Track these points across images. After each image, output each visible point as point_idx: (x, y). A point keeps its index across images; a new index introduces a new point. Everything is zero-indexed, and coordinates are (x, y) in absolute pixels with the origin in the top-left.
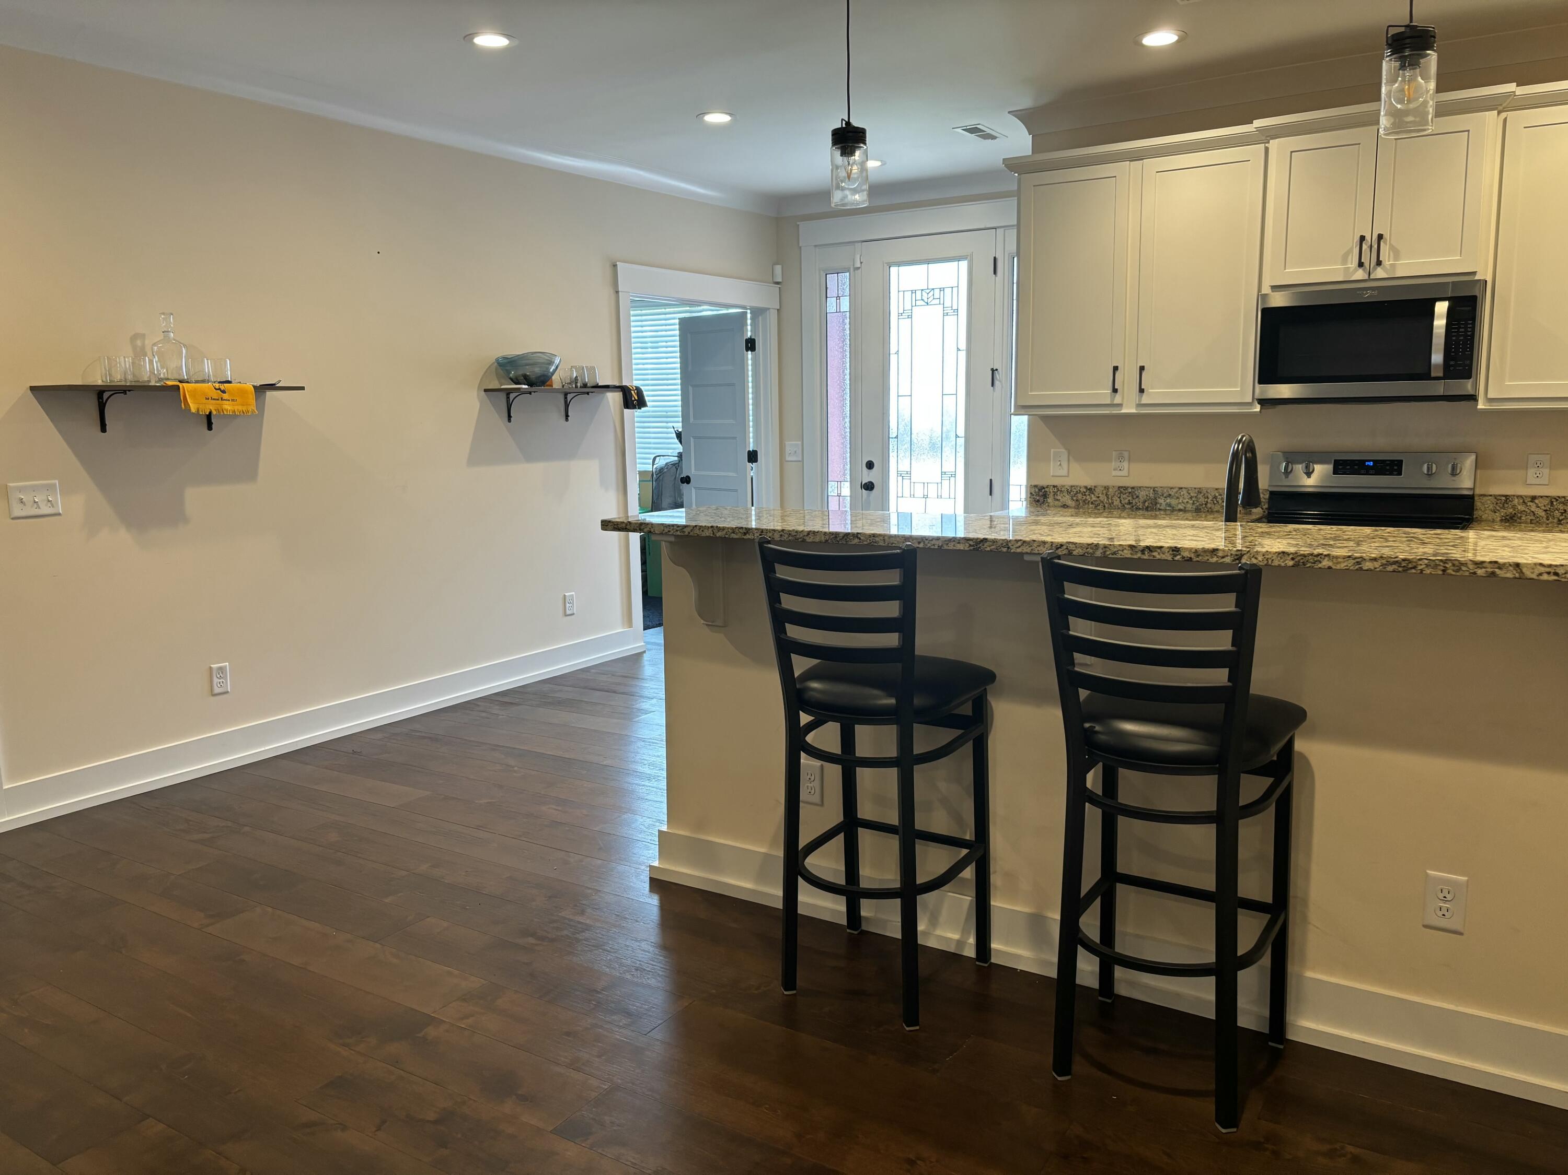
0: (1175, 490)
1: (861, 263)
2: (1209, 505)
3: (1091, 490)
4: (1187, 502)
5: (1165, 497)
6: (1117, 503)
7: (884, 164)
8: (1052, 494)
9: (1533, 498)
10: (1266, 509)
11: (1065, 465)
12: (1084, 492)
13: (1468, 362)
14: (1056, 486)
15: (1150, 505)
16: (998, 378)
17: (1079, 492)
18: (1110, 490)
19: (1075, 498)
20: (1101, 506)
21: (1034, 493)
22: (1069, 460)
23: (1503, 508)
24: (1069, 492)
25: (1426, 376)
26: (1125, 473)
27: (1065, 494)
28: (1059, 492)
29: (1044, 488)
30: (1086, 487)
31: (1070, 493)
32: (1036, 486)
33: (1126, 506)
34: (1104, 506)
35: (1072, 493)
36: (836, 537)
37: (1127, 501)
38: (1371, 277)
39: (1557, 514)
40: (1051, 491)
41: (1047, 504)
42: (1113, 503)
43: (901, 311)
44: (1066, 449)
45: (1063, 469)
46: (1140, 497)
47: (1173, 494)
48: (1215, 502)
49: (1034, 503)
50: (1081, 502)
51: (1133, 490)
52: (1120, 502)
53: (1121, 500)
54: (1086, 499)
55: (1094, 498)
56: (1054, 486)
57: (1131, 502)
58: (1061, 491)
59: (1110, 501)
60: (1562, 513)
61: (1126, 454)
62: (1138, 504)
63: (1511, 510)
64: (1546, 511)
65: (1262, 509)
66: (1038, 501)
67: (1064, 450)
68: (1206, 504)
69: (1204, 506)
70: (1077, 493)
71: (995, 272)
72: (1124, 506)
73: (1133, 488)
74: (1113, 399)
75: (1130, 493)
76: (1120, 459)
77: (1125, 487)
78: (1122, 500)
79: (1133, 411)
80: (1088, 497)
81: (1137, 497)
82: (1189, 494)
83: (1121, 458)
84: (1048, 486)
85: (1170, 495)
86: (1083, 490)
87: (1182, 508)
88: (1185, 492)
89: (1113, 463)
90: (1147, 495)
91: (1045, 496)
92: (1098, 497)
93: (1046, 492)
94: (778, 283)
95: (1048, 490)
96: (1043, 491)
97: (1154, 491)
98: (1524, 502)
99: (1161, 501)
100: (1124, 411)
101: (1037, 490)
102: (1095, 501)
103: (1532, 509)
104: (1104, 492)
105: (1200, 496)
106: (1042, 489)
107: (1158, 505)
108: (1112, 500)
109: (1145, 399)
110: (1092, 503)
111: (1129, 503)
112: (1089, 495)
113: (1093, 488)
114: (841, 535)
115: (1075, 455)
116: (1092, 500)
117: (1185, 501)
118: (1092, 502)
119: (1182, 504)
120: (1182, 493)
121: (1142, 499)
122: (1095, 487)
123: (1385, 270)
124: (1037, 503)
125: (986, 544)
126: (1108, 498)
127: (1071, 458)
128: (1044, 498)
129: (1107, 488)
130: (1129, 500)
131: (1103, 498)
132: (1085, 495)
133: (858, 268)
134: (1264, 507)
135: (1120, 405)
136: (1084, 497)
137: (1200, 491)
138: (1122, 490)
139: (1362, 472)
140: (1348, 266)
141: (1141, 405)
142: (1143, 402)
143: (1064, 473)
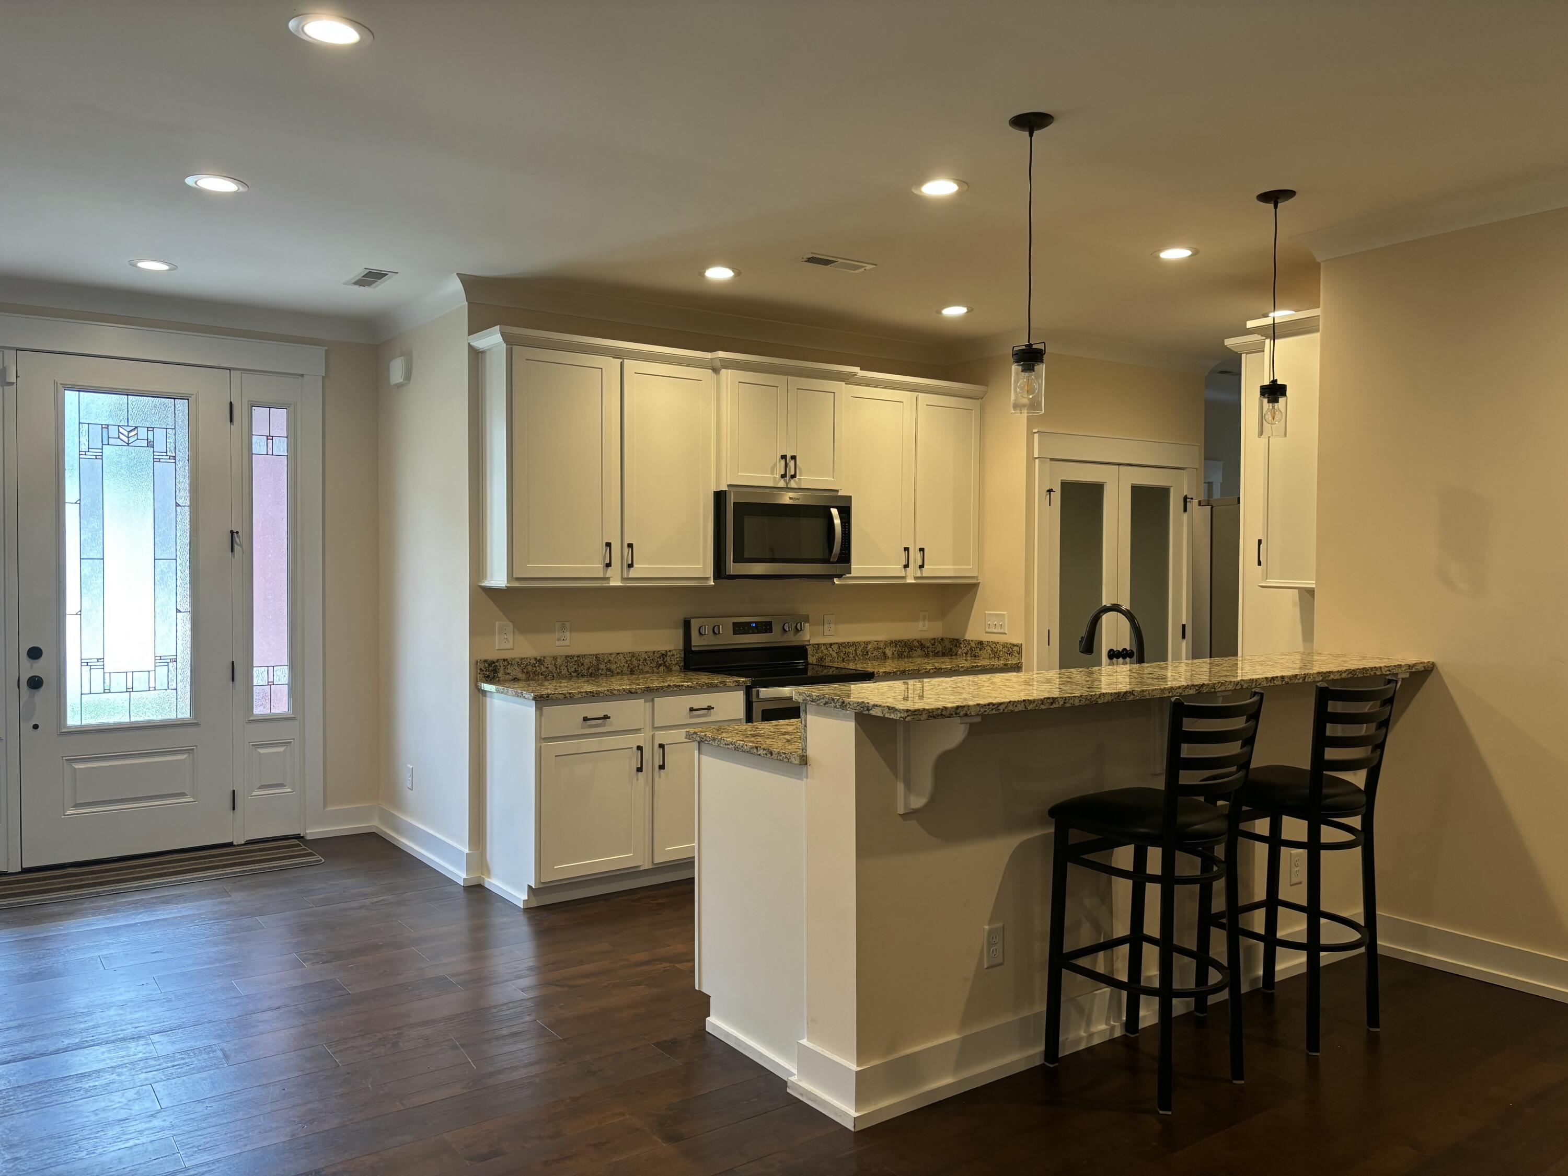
0: (613, 656)
1: (17, 377)
2: (640, 667)
3: (540, 661)
4: (624, 666)
5: (606, 663)
6: (564, 672)
7: (173, 268)
8: (502, 668)
9: (831, 645)
10: (682, 666)
11: (511, 638)
12: (535, 664)
13: (847, 552)
14: (507, 660)
15: (594, 671)
16: (238, 542)
17: (529, 664)
18: (558, 660)
19: (525, 671)
20: (550, 676)
21: (483, 669)
22: (514, 634)
23: (817, 653)
24: (519, 665)
25: (827, 560)
26: (567, 643)
27: (516, 667)
28: (509, 665)
29: (494, 663)
30: (536, 659)
31: (520, 666)
32: (485, 661)
33: (572, 674)
34: (553, 676)
35: (522, 666)
37: (573, 670)
38: (789, 486)
39: (842, 654)
40: (502, 665)
41: (497, 679)
42: (561, 672)
43: (84, 448)
44: (511, 622)
45: (509, 642)
46: (585, 664)
47: (612, 659)
48: (645, 664)
49: (484, 679)
50: (531, 673)
51: (579, 658)
52: (568, 671)
53: (568, 669)
54: (536, 671)
55: (543, 669)
56: (504, 660)
57: (577, 669)
58: (511, 664)
59: (558, 671)
60: (844, 654)
61: (568, 624)
62: (583, 672)
63: (820, 654)
64: (837, 653)
65: (680, 667)
66: (488, 676)
67: (509, 623)
68: (638, 667)
69: (637, 668)
70: (527, 665)
71: (231, 421)
72: (571, 674)
73: (578, 656)
74: (605, 573)
75: (576, 661)
76: (563, 629)
77: (571, 656)
78: (569, 668)
79: (620, 584)
80: (538, 668)
81: (582, 664)
82: (625, 658)
83: (563, 628)
84: (498, 660)
85: (610, 660)
86: (533, 661)
87: (619, 671)
88: (621, 657)
89: (557, 633)
90: (590, 662)
91: (495, 671)
92: (548, 668)
93: (497, 666)
95: (498, 665)
96: (493, 665)
97: (596, 657)
98: (826, 648)
99: (602, 666)
100: (612, 584)
101: (487, 665)
102: (544, 672)
103: (831, 653)
104: (553, 662)
105: (634, 659)
106: (492, 664)
107: (600, 671)
108: (560, 669)
109: (633, 573)
110: (542, 674)
111: (576, 671)
112: (539, 666)
113: (542, 658)
115: (521, 628)
116: (541, 671)
117: (622, 665)
118: (542, 673)
119: (620, 668)
120: (619, 658)
121: (586, 667)
122: (544, 657)
123: (796, 482)
124: (487, 679)
126: (556, 667)
127: (515, 630)
128: (494, 673)
129: (555, 658)
130: (575, 668)
131: (551, 668)
132: (535, 666)
133: (12, 384)
134: (681, 665)
136: (534, 668)
137: (633, 655)
138: (569, 659)
139: (748, 632)
140: (775, 476)
141: (623, 579)
142: (631, 576)
143: (510, 645)
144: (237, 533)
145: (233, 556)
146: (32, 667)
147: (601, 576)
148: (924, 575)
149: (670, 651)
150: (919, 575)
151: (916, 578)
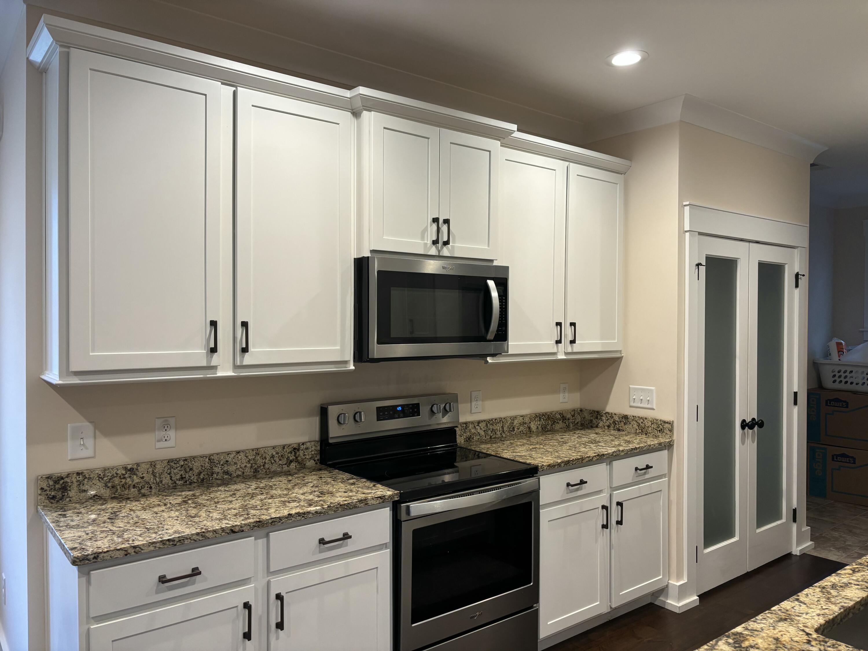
0: (232, 456)
2: (267, 466)
3: (132, 471)
4: (246, 466)
5: (222, 465)
6: (166, 480)
8: (75, 484)
10: (318, 460)
11: (90, 443)
12: (124, 475)
13: (504, 329)
14: (82, 473)
15: (206, 476)
17: (115, 475)
18: (158, 466)
19: (110, 485)
20: (146, 488)
21: (46, 488)
22: (95, 437)
23: (465, 432)
24: (100, 478)
25: (483, 339)
26: (171, 443)
27: (96, 481)
28: (86, 480)
29: (62, 478)
30: (125, 468)
31: (102, 479)
32: (49, 477)
33: (177, 482)
34: (151, 488)
35: (105, 479)
37: (178, 477)
38: (441, 254)
39: (489, 432)
40: (74, 480)
41: (68, 499)
42: (161, 482)
44: (91, 422)
45: (87, 448)
46: (194, 468)
47: (230, 460)
48: (273, 461)
49: (48, 501)
50: (118, 487)
51: (186, 463)
52: (171, 479)
53: (171, 477)
54: (126, 483)
55: (136, 479)
56: (78, 474)
57: (184, 476)
58: (89, 478)
59: (158, 479)
60: (492, 432)
61: (172, 421)
62: (192, 478)
63: (468, 433)
64: (484, 431)
65: (315, 461)
66: (54, 497)
67: (88, 424)
68: (264, 466)
69: (262, 467)
70: (113, 477)
72: (175, 483)
73: (186, 460)
74: (211, 360)
75: (182, 466)
76: (166, 428)
77: (176, 460)
78: (173, 475)
79: (231, 373)
80: (128, 479)
81: (191, 469)
82: (247, 457)
83: (166, 426)
84: (69, 474)
85: (227, 461)
86: (121, 472)
87: (240, 473)
88: (242, 456)
89: (157, 433)
90: (202, 466)
91: (65, 488)
92: (142, 478)
93: (67, 482)
95: (69, 481)
96: (61, 482)
97: (209, 459)
98: (474, 427)
99: (216, 470)
100: (220, 374)
101: (51, 483)
102: (137, 483)
103: (479, 431)
104: (151, 470)
105: (258, 458)
106: (59, 480)
107: (215, 475)
108: (160, 478)
109: (248, 359)
110: (134, 487)
111: (182, 478)
112: (130, 477)
113: (135, 467)
116: (134, 483)
117: (243, 466)
118: (134, 485)
119: (240, 469)
120: (240, 457)
121: (196, 471)
122: (138, 465)
123: (448, 250)
124: (52, 501)
126: (155, 476)
127: (97, 431)
128: (63, 492)
129: (153, 464)
130: (181, 475)
131: (148, 477)
132: (124, 478)
134: (316, 459)
135: (215, 368)
136: (124, 481)
137: (257, 451)
138: (172, 464)
139: (396, 416)
140: (426, 242)
141: (236, 367)
142: (245, 363)
143: (89, 453)
147: (204, 363)
148: (575, 351)
149: (303, 444)
150: (569, 350)
151: (566, 354)
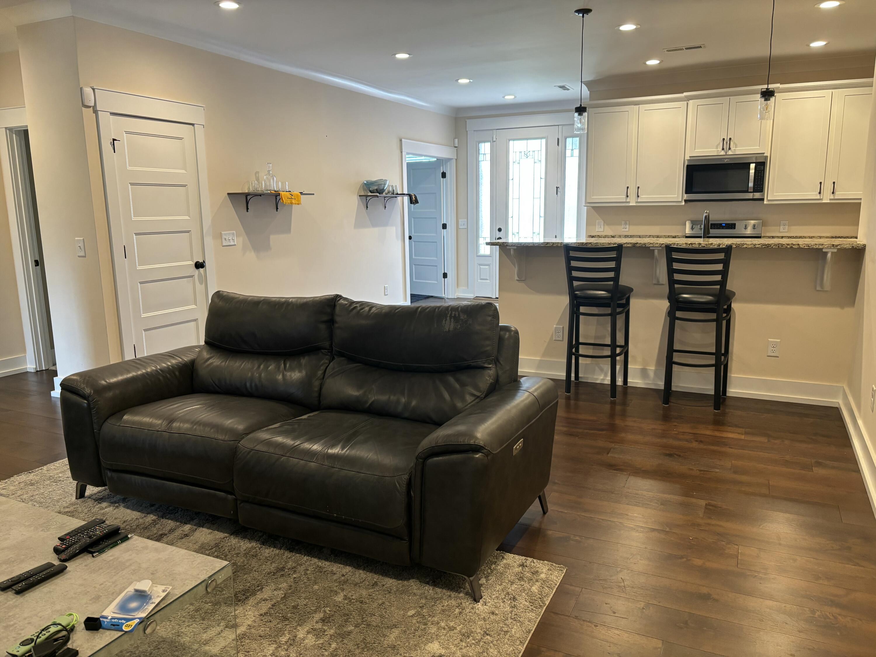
1: (496, 139)
7: (515, 97)
11: (602, 227)
13: (761, 186)
16: (559, 191)
22: (604, 225)
25: (747, 191)
26: (627, 230)
30: (612, 236)
36: (582, 244)
38: (727, 154)
43: (514, 161)
61: (628, 222)
67: (602, 221)
71: (558, 145)
74: (626, 200)
76: (625, 224)
77: (627, 235)
79: (635, 204)
84: (595, 235)
86: (610, 237)
89: (623, 226)
94: (456, 147)
97: (639, 237)
100: (631, 204)
104: (619, 237)
106: (593, 237)
109: (639, 200)
114: (584, 243)
115: (607, 223)
122: (615, 236)
123: (732, 151)
125: (638, 244)
127: (605, 224)
133: (495, 141)
135: (629, 202)
139: (721, 228)
140: (719, 149)
141: (637, 202)
143: (602, 230)
144: (559, 187)
145: (557, 196)
146: (499, 234)
147: (624, 201)
148: (836, 198)
149: (677, 236)
150: (832, 197)
151: (830, 199)
